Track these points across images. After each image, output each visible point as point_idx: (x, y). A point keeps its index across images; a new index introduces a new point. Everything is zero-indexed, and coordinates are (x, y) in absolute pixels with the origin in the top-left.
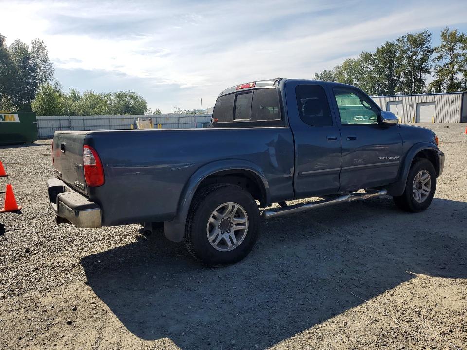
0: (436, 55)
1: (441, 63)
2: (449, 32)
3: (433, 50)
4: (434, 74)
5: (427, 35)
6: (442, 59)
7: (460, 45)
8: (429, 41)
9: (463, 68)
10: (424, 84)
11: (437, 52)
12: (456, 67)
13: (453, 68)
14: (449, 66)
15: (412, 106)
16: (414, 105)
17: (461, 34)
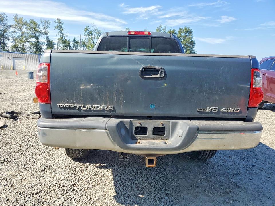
0: (12, 29)
1: (16, 35)
2: (18, 18)
3: (10, 26)
4: (12, 41)
5: (5, 16)
6: (16, 33)
7: (25, 27)
8: (6, 20)
9: (28, 40)
10: (6, 46)
11: (13, 28)
12: (24, 39)
13: (23, 39)
14: (20, 37)
15: (9, 59)
16: (11, 58)
17: (25, 21)
